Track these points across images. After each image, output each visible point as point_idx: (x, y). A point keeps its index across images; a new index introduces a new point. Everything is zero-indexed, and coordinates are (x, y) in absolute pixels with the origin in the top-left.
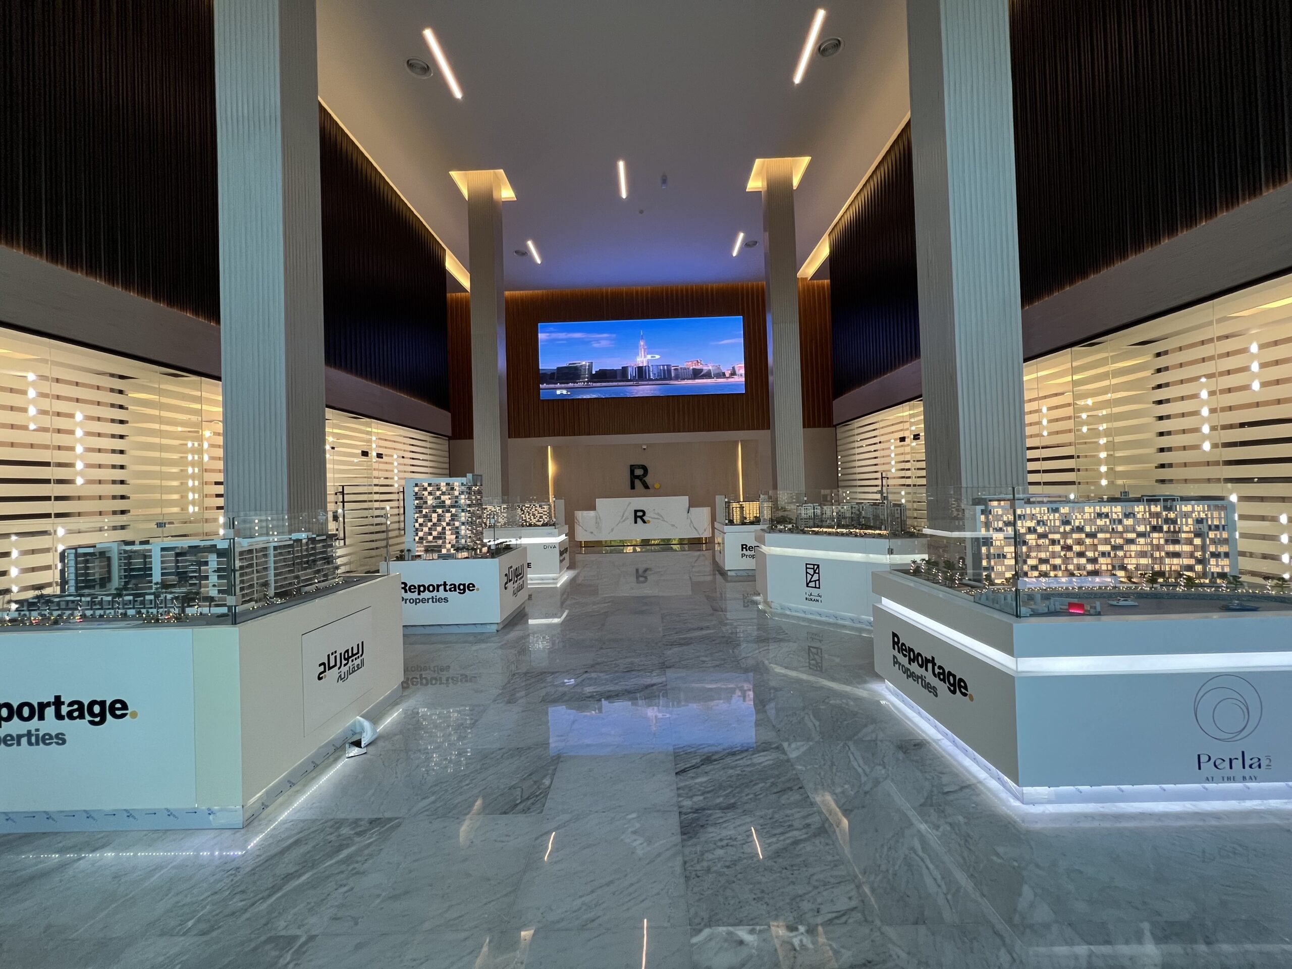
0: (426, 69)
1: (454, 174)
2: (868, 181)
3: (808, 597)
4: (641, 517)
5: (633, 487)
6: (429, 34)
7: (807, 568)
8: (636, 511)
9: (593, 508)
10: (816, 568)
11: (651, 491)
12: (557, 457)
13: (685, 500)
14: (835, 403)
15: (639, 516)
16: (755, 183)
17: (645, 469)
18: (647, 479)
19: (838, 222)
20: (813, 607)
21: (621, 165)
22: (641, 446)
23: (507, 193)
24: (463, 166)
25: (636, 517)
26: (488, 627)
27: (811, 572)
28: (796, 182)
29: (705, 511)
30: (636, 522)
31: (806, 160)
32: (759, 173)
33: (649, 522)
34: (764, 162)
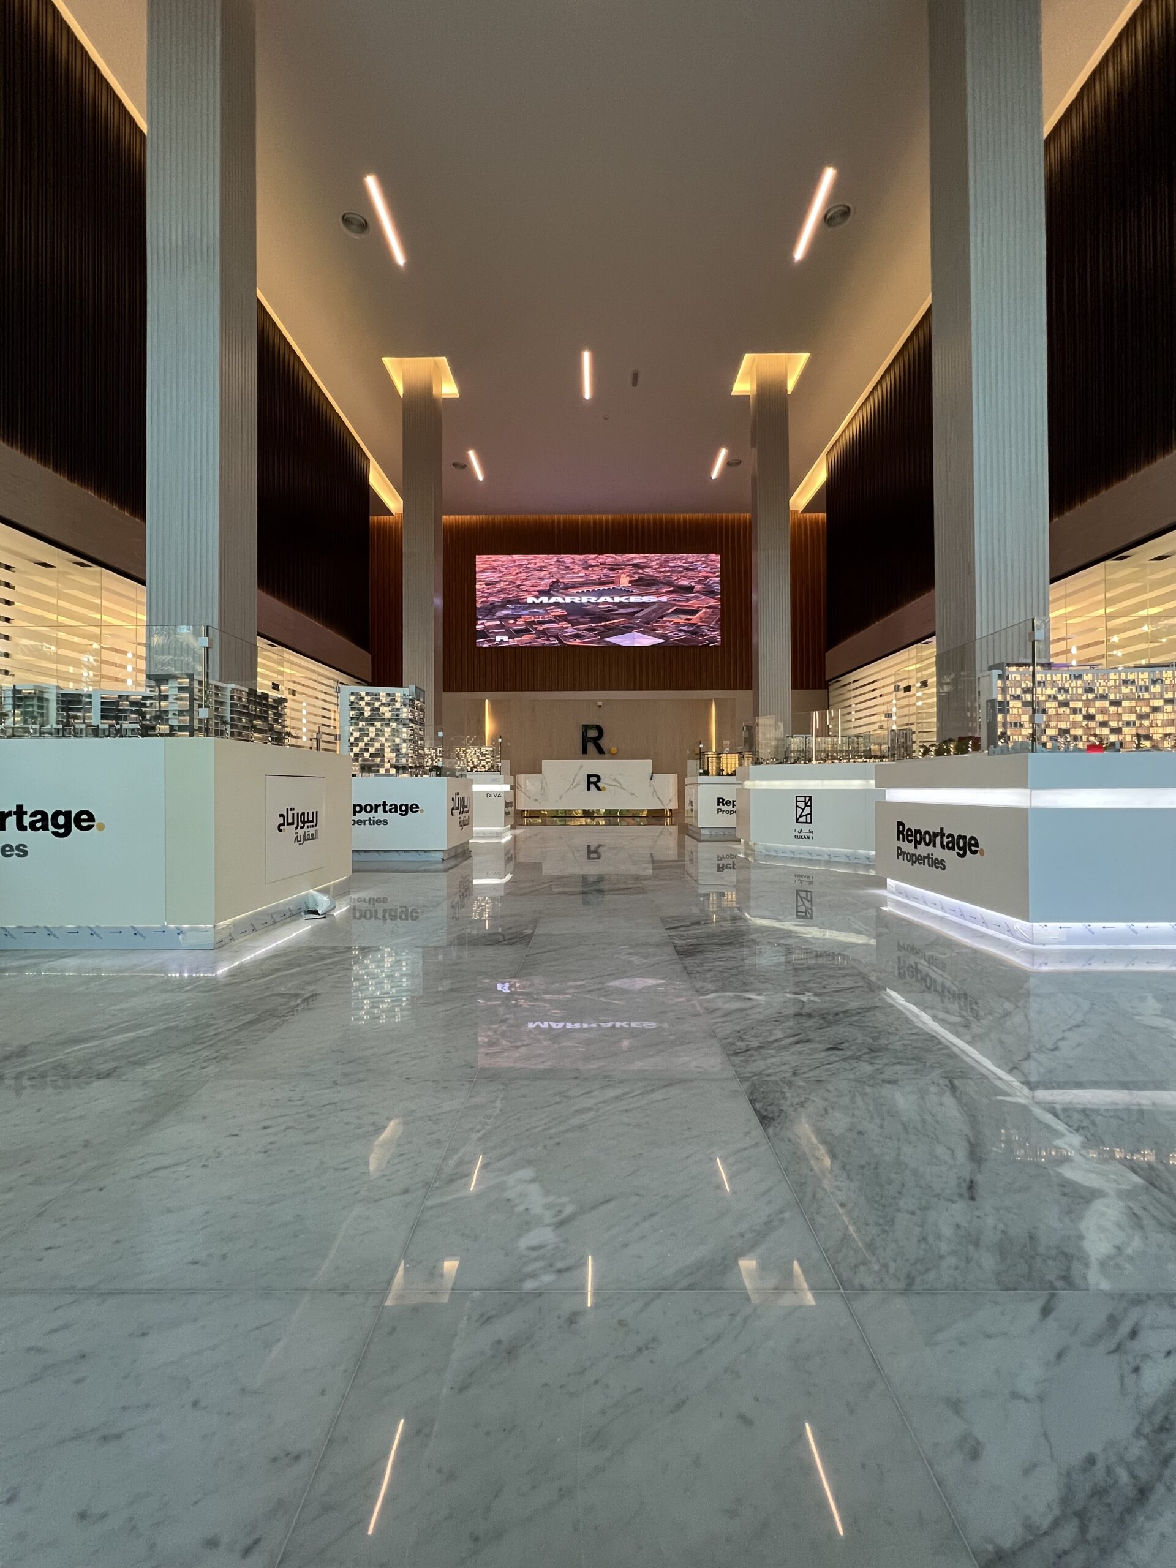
0: (364, 226)
1: (386, 360)
2: (875, 388)
3: (797, 834)
4: (596, 784)
5: (585, 751)
6: (371, 182)
7: (797, 801)
8: (589, 776)
9: (538, 770)
10: (808, 800)
11: (606, 755)
12: (495, 712)
13: (648, 764)
14: (827, 654)
15: (593, 782)
16: (743, 386)
17: (600, 729)
18: (603, 743)
19: (838, 440)
20: (804, 846)
21: (586, 357)
22: (595, 702)
23: (449, 389)
24: (400, 351)
25: (589, 783)
26: (433, 854)
27: (802, 805)
28: (791, 386)
29: (672, 779)
30: (589, 789)
31: (804, 357)
32: (748, 373)
33: (604, 789)
34: (754, 360)
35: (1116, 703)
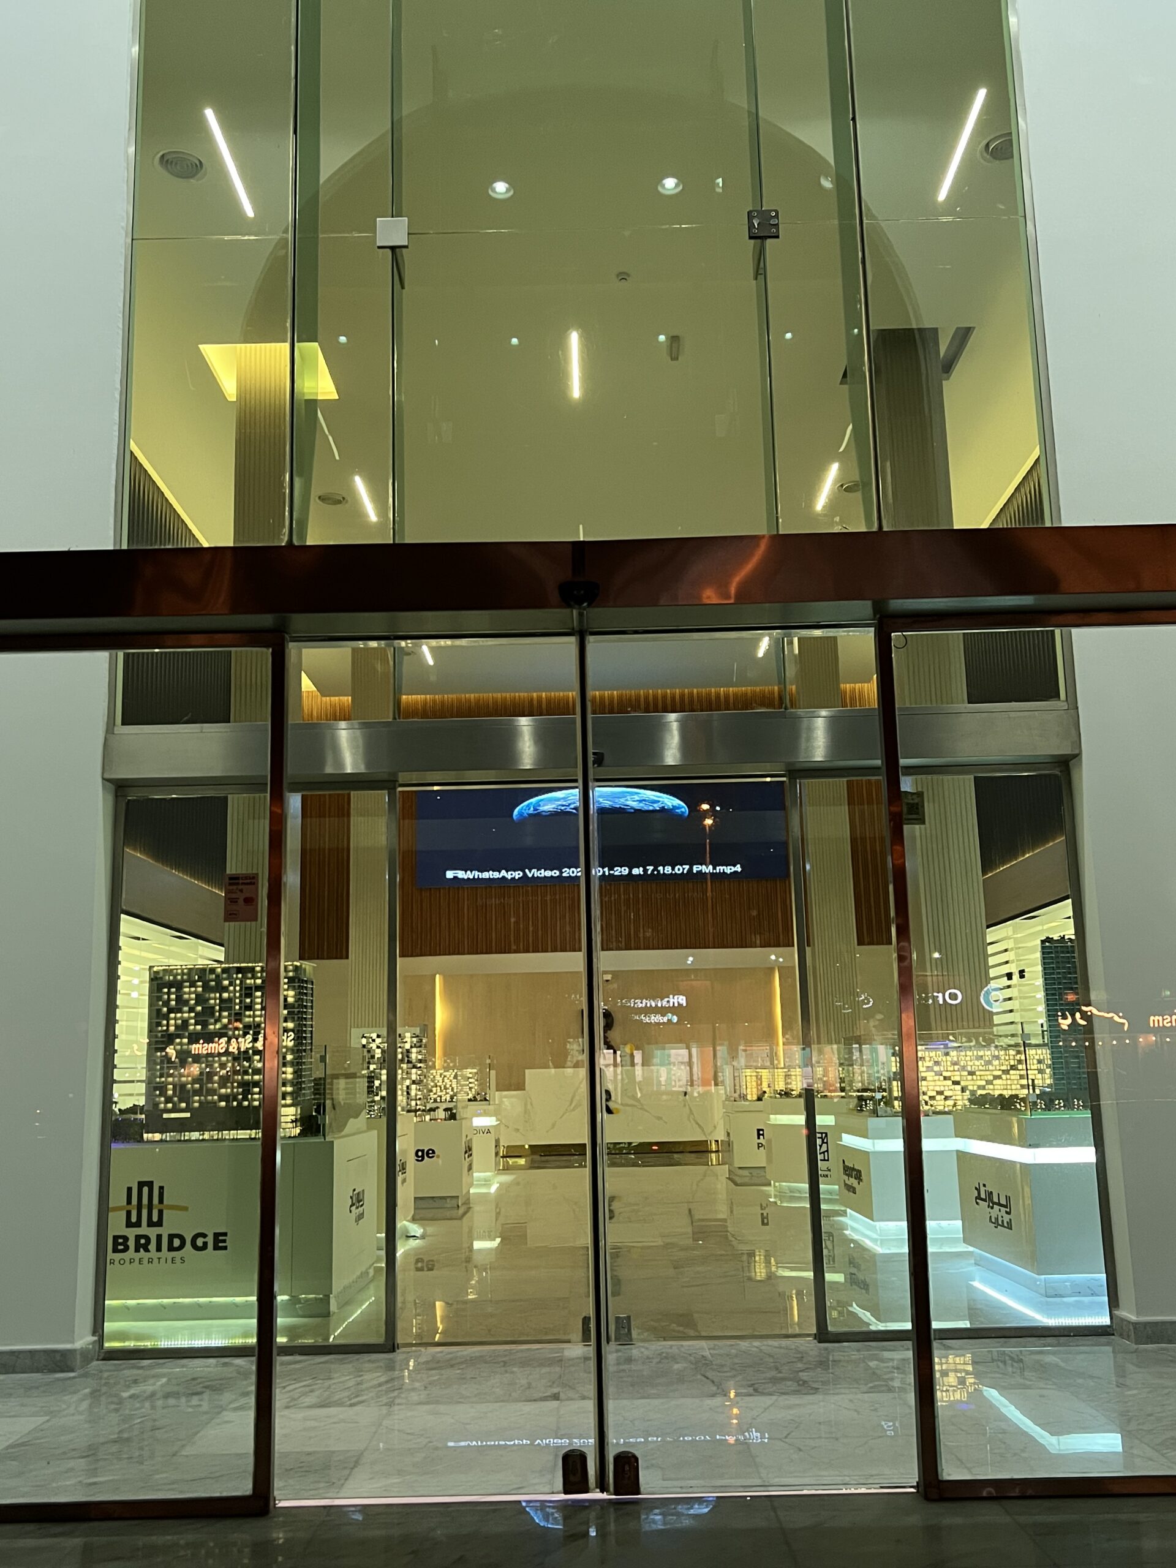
6: (360, 483)
9: (520, 1086)
12: (450, 994)
18: (614, 1036)
35: (971, 1073)
